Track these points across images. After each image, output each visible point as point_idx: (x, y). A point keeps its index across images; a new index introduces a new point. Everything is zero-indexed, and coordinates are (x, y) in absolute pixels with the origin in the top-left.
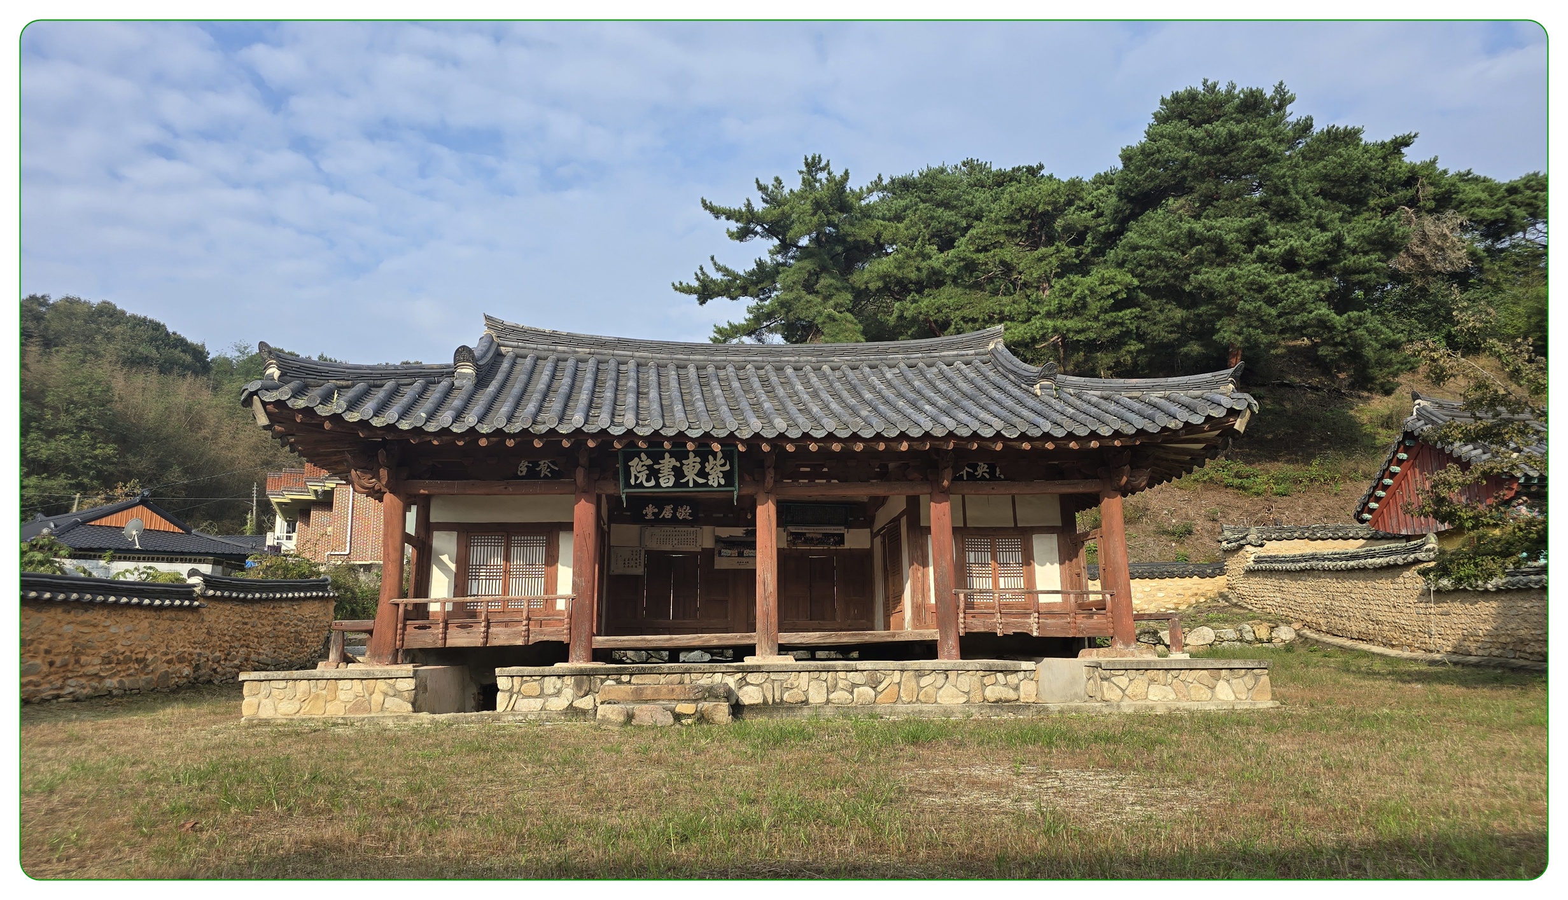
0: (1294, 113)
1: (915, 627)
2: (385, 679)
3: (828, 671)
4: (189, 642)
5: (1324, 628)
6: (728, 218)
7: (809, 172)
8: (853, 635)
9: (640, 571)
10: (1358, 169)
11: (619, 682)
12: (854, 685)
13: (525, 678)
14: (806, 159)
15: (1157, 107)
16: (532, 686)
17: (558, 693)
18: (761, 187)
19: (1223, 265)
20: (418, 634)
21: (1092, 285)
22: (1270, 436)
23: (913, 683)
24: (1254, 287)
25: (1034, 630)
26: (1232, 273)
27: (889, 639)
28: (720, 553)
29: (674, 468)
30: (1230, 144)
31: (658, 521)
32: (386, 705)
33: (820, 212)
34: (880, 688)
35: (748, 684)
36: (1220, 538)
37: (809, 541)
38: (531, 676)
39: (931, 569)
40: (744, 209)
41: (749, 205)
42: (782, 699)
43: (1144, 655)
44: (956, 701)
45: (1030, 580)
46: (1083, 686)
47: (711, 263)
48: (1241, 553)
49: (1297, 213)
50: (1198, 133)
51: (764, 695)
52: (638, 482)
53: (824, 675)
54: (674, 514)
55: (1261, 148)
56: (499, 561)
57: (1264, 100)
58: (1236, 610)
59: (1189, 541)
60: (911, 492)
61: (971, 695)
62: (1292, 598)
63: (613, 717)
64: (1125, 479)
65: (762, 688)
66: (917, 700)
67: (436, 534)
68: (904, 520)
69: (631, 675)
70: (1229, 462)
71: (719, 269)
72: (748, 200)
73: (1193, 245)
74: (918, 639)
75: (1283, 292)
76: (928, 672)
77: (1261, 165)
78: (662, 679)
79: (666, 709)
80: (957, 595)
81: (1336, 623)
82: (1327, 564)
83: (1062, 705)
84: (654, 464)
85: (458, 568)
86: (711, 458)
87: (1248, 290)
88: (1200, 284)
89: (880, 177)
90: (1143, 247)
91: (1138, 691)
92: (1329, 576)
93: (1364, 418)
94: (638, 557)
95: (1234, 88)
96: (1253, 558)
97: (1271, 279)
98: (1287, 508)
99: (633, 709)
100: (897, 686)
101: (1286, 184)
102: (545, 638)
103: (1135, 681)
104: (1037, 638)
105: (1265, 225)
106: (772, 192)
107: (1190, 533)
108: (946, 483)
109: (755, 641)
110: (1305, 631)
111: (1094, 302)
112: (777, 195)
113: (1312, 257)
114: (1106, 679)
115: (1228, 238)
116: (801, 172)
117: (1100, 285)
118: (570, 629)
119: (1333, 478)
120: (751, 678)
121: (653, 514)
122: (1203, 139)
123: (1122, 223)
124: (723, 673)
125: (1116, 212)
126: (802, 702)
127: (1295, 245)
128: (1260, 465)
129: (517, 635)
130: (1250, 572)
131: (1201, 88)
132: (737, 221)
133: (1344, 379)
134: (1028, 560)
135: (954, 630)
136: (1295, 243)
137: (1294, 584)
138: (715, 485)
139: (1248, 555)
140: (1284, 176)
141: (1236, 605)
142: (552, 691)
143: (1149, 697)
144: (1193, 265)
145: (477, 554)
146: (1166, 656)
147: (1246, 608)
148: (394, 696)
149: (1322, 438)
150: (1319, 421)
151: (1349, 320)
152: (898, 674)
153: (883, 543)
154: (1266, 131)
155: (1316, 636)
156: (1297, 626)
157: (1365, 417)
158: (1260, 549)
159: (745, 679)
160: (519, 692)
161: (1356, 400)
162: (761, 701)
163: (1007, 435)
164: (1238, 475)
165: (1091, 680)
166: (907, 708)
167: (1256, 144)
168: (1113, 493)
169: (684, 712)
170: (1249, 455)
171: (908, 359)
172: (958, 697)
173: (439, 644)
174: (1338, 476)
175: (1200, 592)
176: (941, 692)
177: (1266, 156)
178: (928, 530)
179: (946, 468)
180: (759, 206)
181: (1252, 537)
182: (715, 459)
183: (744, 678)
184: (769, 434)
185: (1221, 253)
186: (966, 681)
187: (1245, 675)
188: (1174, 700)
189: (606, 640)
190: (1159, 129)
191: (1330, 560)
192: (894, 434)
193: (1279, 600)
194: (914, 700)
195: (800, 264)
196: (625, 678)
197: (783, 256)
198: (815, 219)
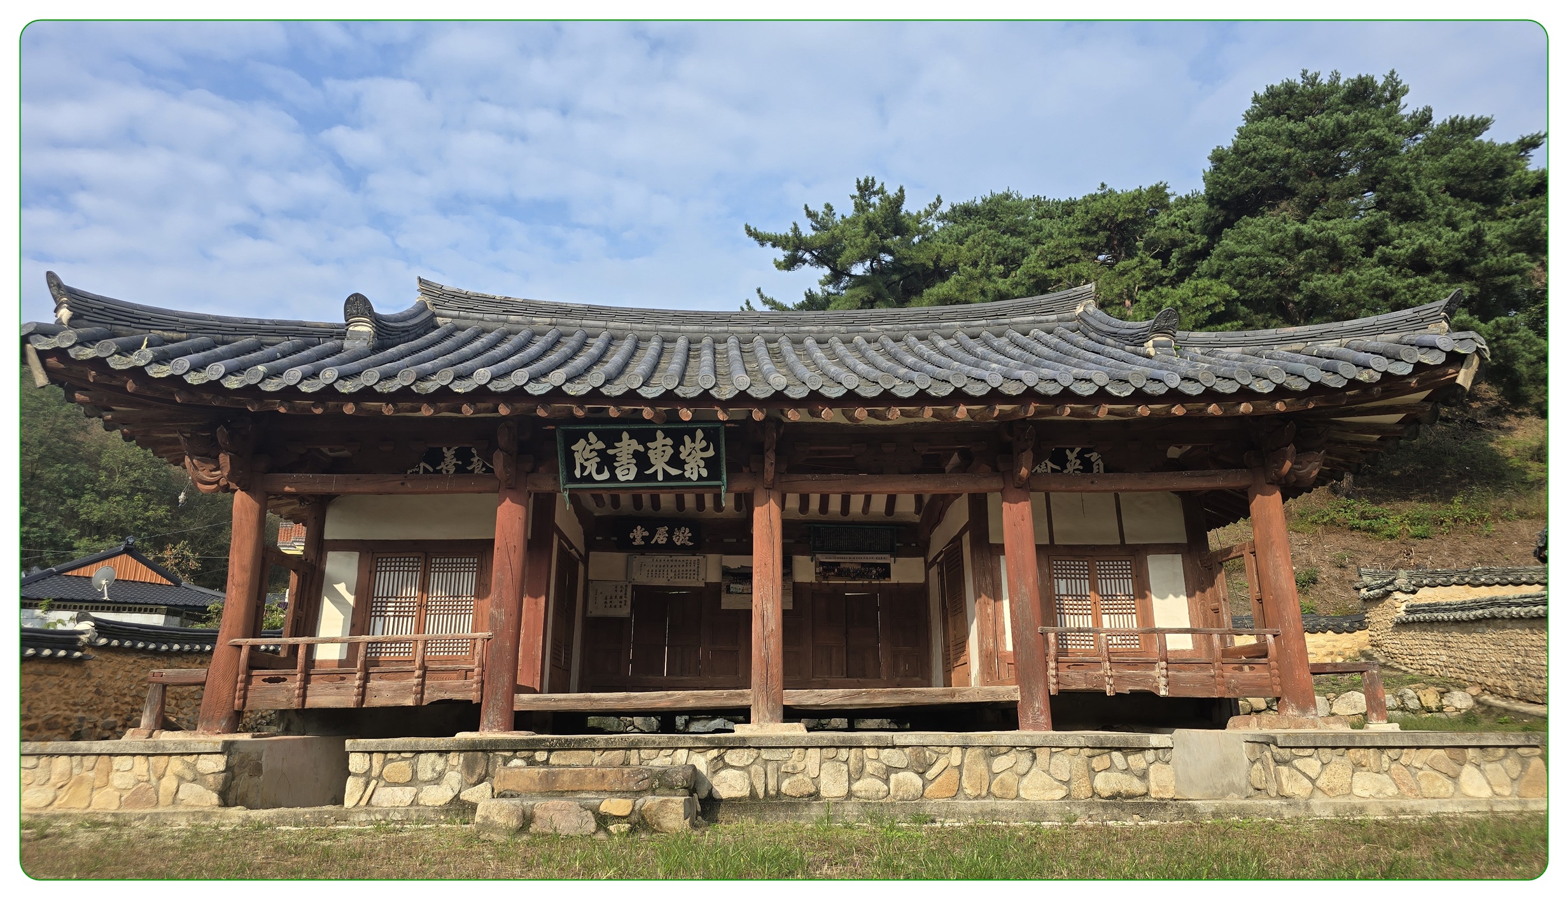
0: (1409, 106)
1: (984, 682)
2: (182, 754)
3: (851, 747)
4: (66, 704)
5: (1514, 693)
6: (774, 246)
7: (862, 196)
8: (893, 692)
9: (625, 611)
10: (1491, 161)
11: (531, 762)
12: (890, 770)
13: (389, 756)
14: (858, 182)
15: (1249, 105)
16: (399, 768)
17: (438, 779)
18: (810, 215)
19: (1339, 272)
20: (268, 689)
21: (1184, 297)
22: (1397, 473)
23: (982, 767)
24: (1378, 293)
25: (1161, 687)
26: (1351, 278)
27: (947, 700)
28: (728, 591)
29: (636, 454)
30: (1339, 136)
31: (649, 547)
32: (180, 796)
33: (873, 233)
34: (930, 774)
35: (727, 766)
36: (1357, 585)
37: (843, 573)
38: (399, 752)
39: (1006, 603)
40: (790, 234)
41: (796, 229)
42: (779, 790)
43: (1332, 726)
44: (1048, 795)
45: (1146, 616)
46: (1243, 773)
47: (757, 296)
48: (1387, 602)
49: (1422, 212)
50: (1300, 127)
51: (752, 785)
52: (586, 474)
53: (844, 753)
54: (670, 539)
55: (1376, 139)
56: (413, 592)
57: (1375, 88)
58: (1386, 672)
59: (1313, 591)
60: (974, 488)
61: (1072, 787)
62: (1464, 655)
63: (500, 820)
64: (1288, 465)
65: (749, 773)
66: (989, 792)
67: (331, 555)
68: (966, 538)
69: (550, 751)
70: (1352, 501)
71: (766, 301)
72: (795, 224)
73: (1301, 250)
74: (989, 699)
75: (1414, 297)
76: (1004, 750)
77: (1377, 159)
78: (597, 758)
79: (585, 808)
80: (1044, 634)
81: (1532, 687)
82: (1515, 610)
83: (1217, 803)
84: (607, 448)
85: (357, 601)
86: (687, 439)
87: (1372, 296)
88: (1313, 291)
89: (939, 200)
90: (1242, 254)
91: (1337, 782)
92: (1520, 625)
93: (1509, 451)
94: (623, 594)
95: (1338, 78)
96: (1403, 607)
97: (1396, 283)
98: (1430, 552)
99: (532, 807)
100: (956, 773)
101: (1408, 178)
102: (447, 696)
103: (1331, 766)
104: (1165, 698)
105: (1386, 225)
106: (823, 219)
107: (1315, 581)
108: (1024, 472)
109: (750, 702)
110: (1486, 697)
111: (1187, 316)
112: (827, 223)
113: (1446, 257)
114: (1285, 763)
115: (1343, 239)
116: (853, 197)
117: (1194, 297)
118: (483, 682)
119: (1481, 518)
120: (731, 757)
121: (643, 538)
122: (1306, 132)
123: (1214, 232)
124: (690, 749)
125: (1207, 220)
126: (810, 795)
127: (1425, 244)
128: (1388, 504)
129: (405, 690)
130: (1402, 625)
131: (1299, 81)
132: (784, 248)
133: (1478, 409)
134: (1141, 590)
135: (1041, 686)
136: (1424, 240)
137: (1466, 638)
138: (695, 477)
139: (1397, 604)
140: (1405, 169)
141: (1384, 666)
142: (429, 775)
143: (1356, 791)
144: (1303, 272)
145: (385, 582)
146: (1361, 727)
147: (1398, 669)
148: (194, 781)
149: (1460, 474)
150: (1454, 455)
151: (1498, 326)
152: (957, 752)
153: (941, 574)
154: (1380, 121)
155: (1504, 704)
156: (1474, 691)
157: (1508, 449)
158: (1412, 596)
159: (723, 759)
160: (380, 776)
161: (1495, 431)
162: (746, 793)
163: (1115, 393)
164: (1363, 516)
165: (1258, 765)
166: (972, 806)
167: (1370, 134)
168: (1268, 487)
169: (615, 813)
170: (1374, 494)
171: (969, 327)
172: (1052, 789)
173: (295, 704)
174: (1487, 515)
175: (1336, 650)
176: (1025, 781)
177: (1383, 148)
178: (1000, 549)
179: (1024, 451)
180: (807, 231)
181: (1402, 580)
182: (693, 441)
183: (720, 757)
184: (760, 392)
185: (1335, 256)
186: (1064, 764)
187: (1506, 757)
188: (1394, 797)
189: (535, 700)
190: (1253, 127)
191: (1518, 605)
192: (945, 391)
193: (1445, 658)
194: (984, 793)
195: (853, 292)
196: (541, 756)
197: (834, 287)
198: (868, 240)
